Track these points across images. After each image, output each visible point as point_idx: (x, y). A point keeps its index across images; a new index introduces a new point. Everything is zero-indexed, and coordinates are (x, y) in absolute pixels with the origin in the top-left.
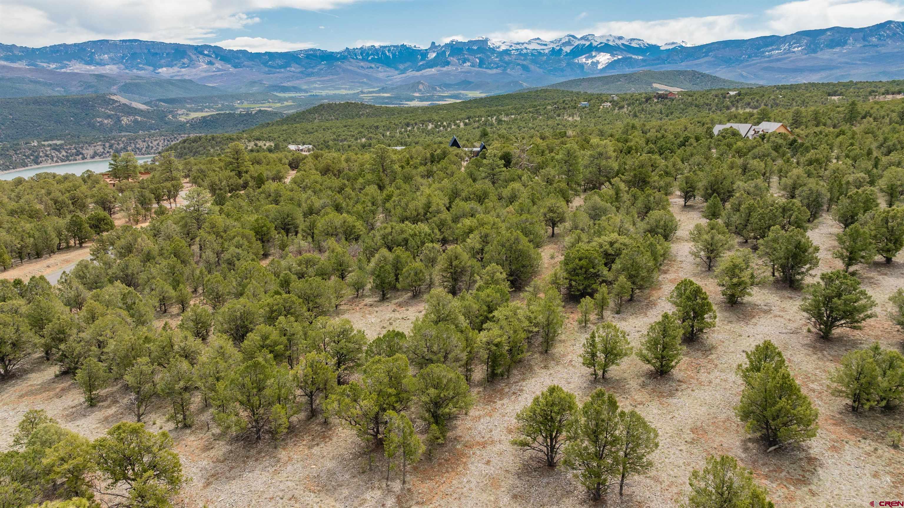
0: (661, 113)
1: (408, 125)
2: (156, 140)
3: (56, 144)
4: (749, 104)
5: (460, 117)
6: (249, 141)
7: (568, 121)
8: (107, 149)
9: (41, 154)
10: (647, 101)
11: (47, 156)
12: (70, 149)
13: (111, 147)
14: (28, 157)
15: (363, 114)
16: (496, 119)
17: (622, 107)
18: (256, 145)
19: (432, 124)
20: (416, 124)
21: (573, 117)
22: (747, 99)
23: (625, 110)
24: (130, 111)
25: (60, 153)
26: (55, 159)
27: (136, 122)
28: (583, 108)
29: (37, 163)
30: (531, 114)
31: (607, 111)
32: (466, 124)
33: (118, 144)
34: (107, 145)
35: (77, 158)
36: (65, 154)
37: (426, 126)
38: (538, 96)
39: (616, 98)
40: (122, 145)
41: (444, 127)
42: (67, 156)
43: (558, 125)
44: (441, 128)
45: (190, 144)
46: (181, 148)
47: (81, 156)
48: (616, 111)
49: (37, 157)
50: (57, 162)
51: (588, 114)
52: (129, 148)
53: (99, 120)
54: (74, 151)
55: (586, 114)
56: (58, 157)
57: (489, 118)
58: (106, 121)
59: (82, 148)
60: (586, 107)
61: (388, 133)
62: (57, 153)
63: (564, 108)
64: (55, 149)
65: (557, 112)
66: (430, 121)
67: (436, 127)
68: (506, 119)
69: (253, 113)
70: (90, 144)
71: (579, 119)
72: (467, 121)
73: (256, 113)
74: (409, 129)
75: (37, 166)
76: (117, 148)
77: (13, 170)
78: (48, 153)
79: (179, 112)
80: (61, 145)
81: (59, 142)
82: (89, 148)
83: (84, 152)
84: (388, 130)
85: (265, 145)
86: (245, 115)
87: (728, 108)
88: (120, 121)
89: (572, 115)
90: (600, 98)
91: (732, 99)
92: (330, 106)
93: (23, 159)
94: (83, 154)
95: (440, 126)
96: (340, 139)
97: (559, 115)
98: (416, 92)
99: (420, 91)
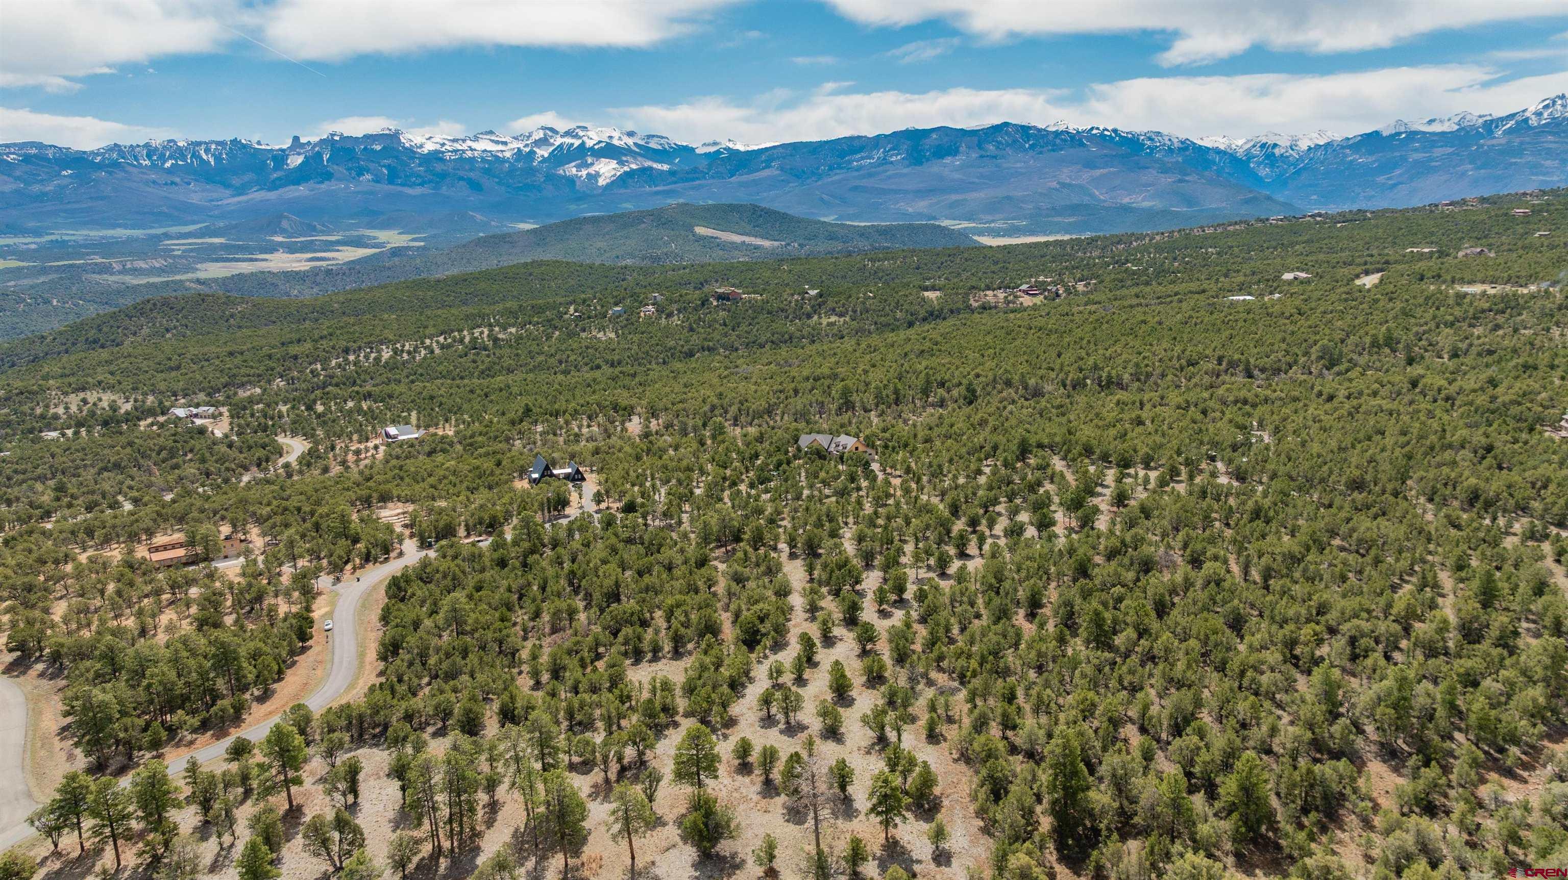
0: (725, 325)
4: (834, 310)
7: (599, 340)
10: (703, 304)
17: (669, 315)
21: (605, 333)
22: (831, 303)
28: (617, 317)
31: (649, 321)
39: (659, 297)
41: (409, 352)
44: (405, 355)
48: (663, 321)
51: (625, 326)
55: (622, 328)
60: (620, 315)
63: (589, 317)
65: (580, 326)
67: (396, 354)
68: (504, 337)
71: (613, 335)
87: (809, 316)
89: (602, 329)
91: (813, 302)
95: (402, 351)
97: (583, 330)
98: (275, 233)
99: (283, 232)
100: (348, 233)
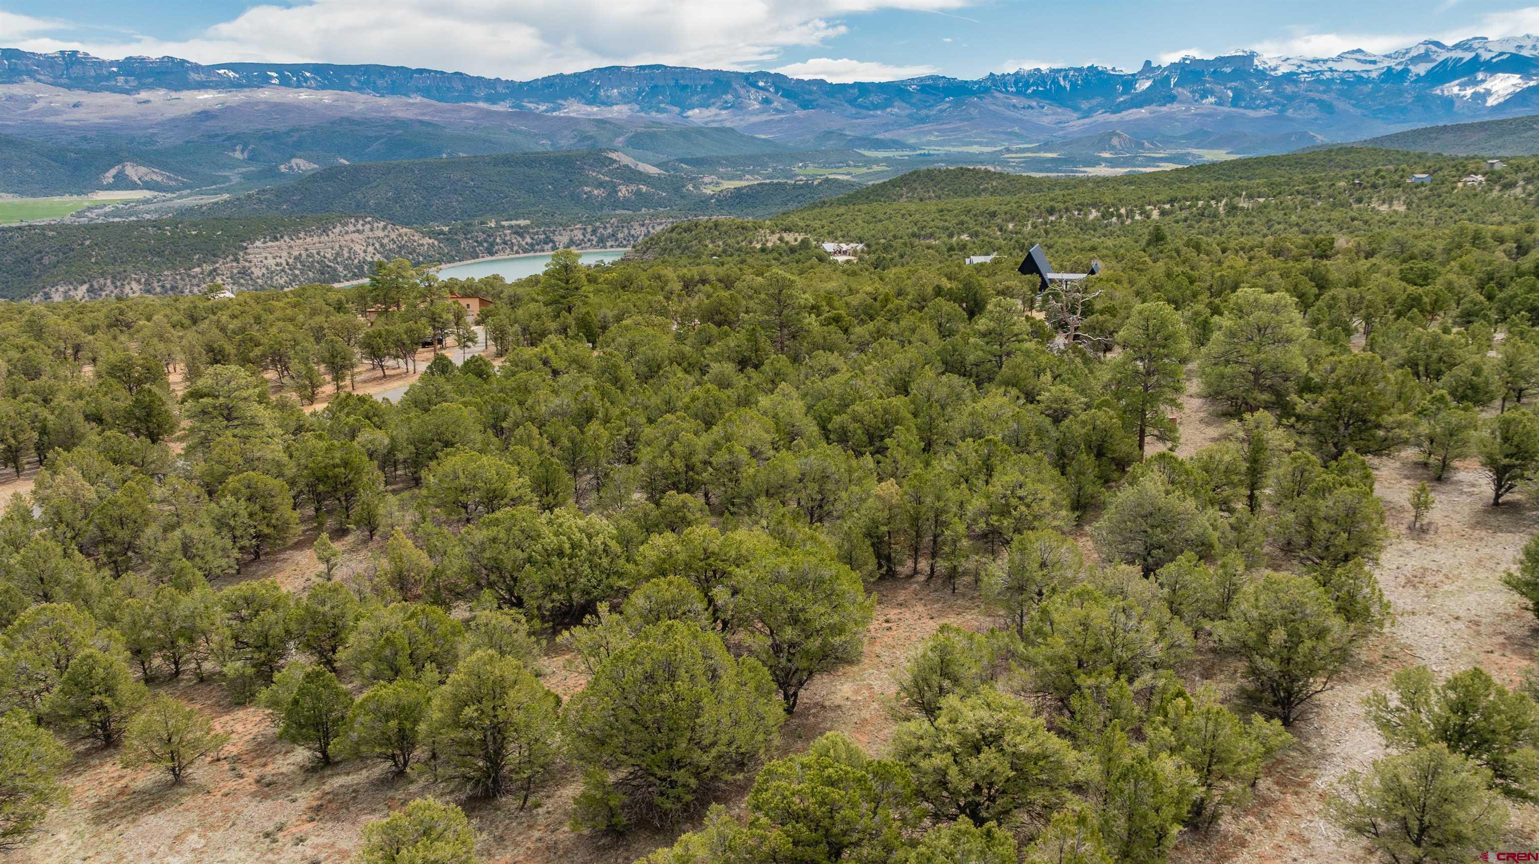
1: (1051, 211)
2: (661, 224)
3: (519, 226)
5: (1155, 198)
6: (773, 232)
7: (1378, 213)
8: (588, 236)
9: (498, 240)
11: (505, 243)
12: (537, 233)
13: (594, 232)
14: (480, 244)
15: (984, 190)
16: (1226, 205)
17: (1510, 186)
18: (781, 239)
19: (1098, 211)
20: (1067, 210)
21: (1391, 205)
23: (1518, 191)
24: (631, 176)
25: (523, 238)
26: (515, 248)
27: (638, 193)
28: (1417, 187)
29: (492, 254)
30: (1300, 197)
31: (1472, 194)
32: (1163, 213)
33: (605, 228)
34: (589, 229)
35: (546, 247)
36: (529, 240)
37: (1085, 214)
38: (1331, 161)
39: (1499, 166)
40: (610, 230)
41: (1120, 216)
42: (532, 245)
43: (1353, 219)
44: (1114, 219)
45: (680, 234)
46: (666, 240)
47: (551, 245)
48: (1495, 193)
49: (492, 245)
50: (517, 252)
51: (1426, 198)
52: (620, 235)
53: (587, 189)
54: (543, 237)
55: (1420, 199)
56: (520, 246)
57: (1213, 202)
58: (596, 192)
59: (554, 232)
60: (1423, 184)
61: (1011, 226)
62: (519, 239)
63: (1374, 186)
64: (516, 233)
65: (1356, 195)
66: (1094, 205)
67: (1103, 217)
68: (1245, 205)
69: (816, 183)
70: (565, 226)
71: (1402, 209)
72: (1167, 206)
73: (820, 184)
74: (1053, 218)
75: (490, 258)
76: (602, 235)
77: (459, 263)
78: (508, 238)
79: (707, 180)
80: (526, 227)
81: (522, 222)
82: (564, 233)
83: (555, 238)
84: (1013, 219)
85: (796, 240)
86: (801, 187)
88: (616, 192)
89: (1390, 200)
90: (1461, 169)
92: (929, 174)
93: (474, 247)
94: (553, 242)
95: (1112, 215)
96: (923, 233)
97: (1359, 201)
98: (1105, 150)
99: (1113, 148)
100: (1174, 152)
